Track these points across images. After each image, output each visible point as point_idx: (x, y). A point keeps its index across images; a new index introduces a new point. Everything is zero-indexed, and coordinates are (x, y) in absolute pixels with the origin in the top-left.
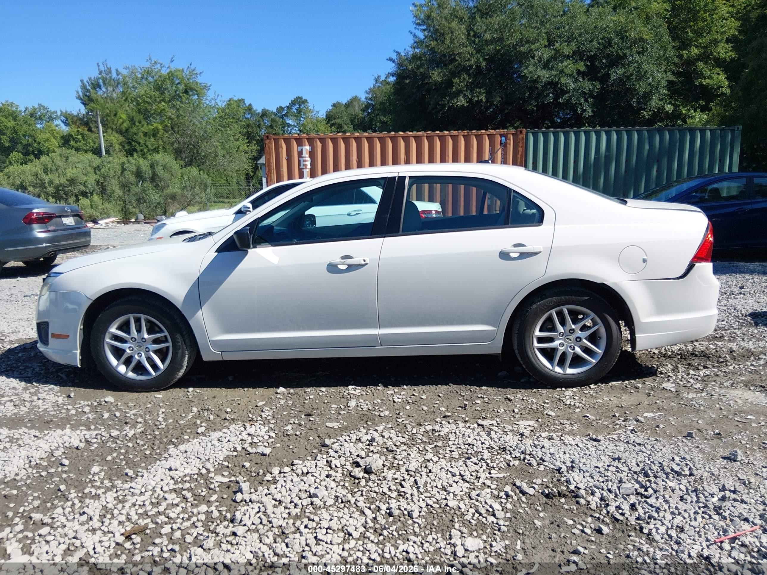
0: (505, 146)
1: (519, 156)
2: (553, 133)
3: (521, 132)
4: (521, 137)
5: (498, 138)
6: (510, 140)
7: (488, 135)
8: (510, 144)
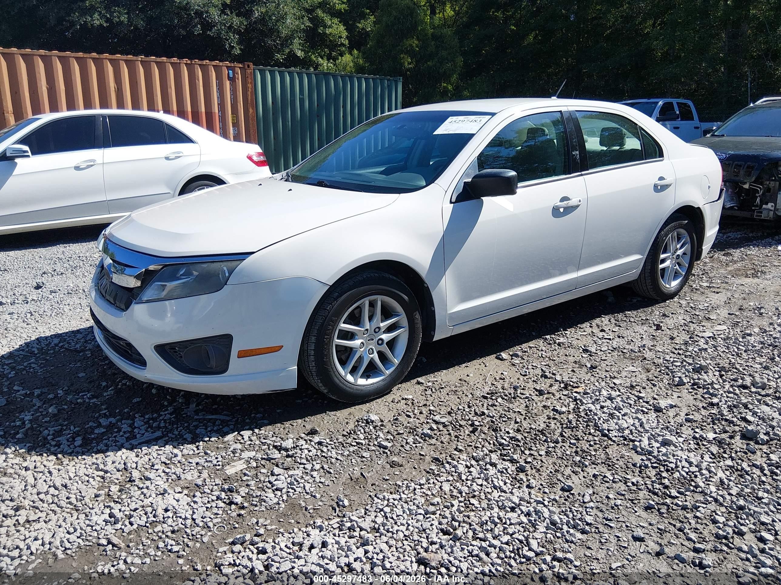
0: (232, 80)
1: (249, 93)
2: (269, 71)
3: (248, 66)
4: (249, 71)
5: (225, 71)
6: (237, 74)
7: (213, 66)
8: (238, 79)
